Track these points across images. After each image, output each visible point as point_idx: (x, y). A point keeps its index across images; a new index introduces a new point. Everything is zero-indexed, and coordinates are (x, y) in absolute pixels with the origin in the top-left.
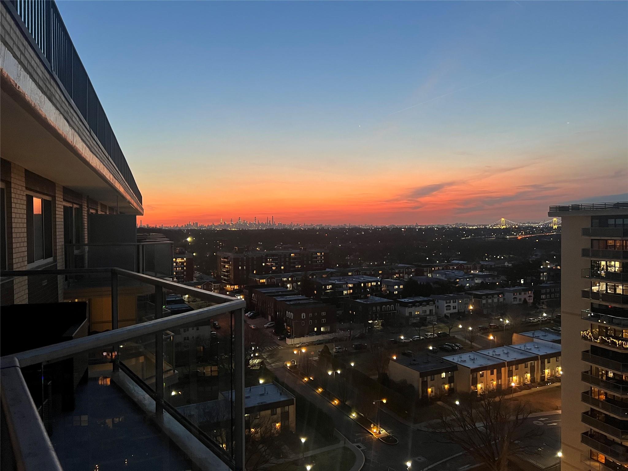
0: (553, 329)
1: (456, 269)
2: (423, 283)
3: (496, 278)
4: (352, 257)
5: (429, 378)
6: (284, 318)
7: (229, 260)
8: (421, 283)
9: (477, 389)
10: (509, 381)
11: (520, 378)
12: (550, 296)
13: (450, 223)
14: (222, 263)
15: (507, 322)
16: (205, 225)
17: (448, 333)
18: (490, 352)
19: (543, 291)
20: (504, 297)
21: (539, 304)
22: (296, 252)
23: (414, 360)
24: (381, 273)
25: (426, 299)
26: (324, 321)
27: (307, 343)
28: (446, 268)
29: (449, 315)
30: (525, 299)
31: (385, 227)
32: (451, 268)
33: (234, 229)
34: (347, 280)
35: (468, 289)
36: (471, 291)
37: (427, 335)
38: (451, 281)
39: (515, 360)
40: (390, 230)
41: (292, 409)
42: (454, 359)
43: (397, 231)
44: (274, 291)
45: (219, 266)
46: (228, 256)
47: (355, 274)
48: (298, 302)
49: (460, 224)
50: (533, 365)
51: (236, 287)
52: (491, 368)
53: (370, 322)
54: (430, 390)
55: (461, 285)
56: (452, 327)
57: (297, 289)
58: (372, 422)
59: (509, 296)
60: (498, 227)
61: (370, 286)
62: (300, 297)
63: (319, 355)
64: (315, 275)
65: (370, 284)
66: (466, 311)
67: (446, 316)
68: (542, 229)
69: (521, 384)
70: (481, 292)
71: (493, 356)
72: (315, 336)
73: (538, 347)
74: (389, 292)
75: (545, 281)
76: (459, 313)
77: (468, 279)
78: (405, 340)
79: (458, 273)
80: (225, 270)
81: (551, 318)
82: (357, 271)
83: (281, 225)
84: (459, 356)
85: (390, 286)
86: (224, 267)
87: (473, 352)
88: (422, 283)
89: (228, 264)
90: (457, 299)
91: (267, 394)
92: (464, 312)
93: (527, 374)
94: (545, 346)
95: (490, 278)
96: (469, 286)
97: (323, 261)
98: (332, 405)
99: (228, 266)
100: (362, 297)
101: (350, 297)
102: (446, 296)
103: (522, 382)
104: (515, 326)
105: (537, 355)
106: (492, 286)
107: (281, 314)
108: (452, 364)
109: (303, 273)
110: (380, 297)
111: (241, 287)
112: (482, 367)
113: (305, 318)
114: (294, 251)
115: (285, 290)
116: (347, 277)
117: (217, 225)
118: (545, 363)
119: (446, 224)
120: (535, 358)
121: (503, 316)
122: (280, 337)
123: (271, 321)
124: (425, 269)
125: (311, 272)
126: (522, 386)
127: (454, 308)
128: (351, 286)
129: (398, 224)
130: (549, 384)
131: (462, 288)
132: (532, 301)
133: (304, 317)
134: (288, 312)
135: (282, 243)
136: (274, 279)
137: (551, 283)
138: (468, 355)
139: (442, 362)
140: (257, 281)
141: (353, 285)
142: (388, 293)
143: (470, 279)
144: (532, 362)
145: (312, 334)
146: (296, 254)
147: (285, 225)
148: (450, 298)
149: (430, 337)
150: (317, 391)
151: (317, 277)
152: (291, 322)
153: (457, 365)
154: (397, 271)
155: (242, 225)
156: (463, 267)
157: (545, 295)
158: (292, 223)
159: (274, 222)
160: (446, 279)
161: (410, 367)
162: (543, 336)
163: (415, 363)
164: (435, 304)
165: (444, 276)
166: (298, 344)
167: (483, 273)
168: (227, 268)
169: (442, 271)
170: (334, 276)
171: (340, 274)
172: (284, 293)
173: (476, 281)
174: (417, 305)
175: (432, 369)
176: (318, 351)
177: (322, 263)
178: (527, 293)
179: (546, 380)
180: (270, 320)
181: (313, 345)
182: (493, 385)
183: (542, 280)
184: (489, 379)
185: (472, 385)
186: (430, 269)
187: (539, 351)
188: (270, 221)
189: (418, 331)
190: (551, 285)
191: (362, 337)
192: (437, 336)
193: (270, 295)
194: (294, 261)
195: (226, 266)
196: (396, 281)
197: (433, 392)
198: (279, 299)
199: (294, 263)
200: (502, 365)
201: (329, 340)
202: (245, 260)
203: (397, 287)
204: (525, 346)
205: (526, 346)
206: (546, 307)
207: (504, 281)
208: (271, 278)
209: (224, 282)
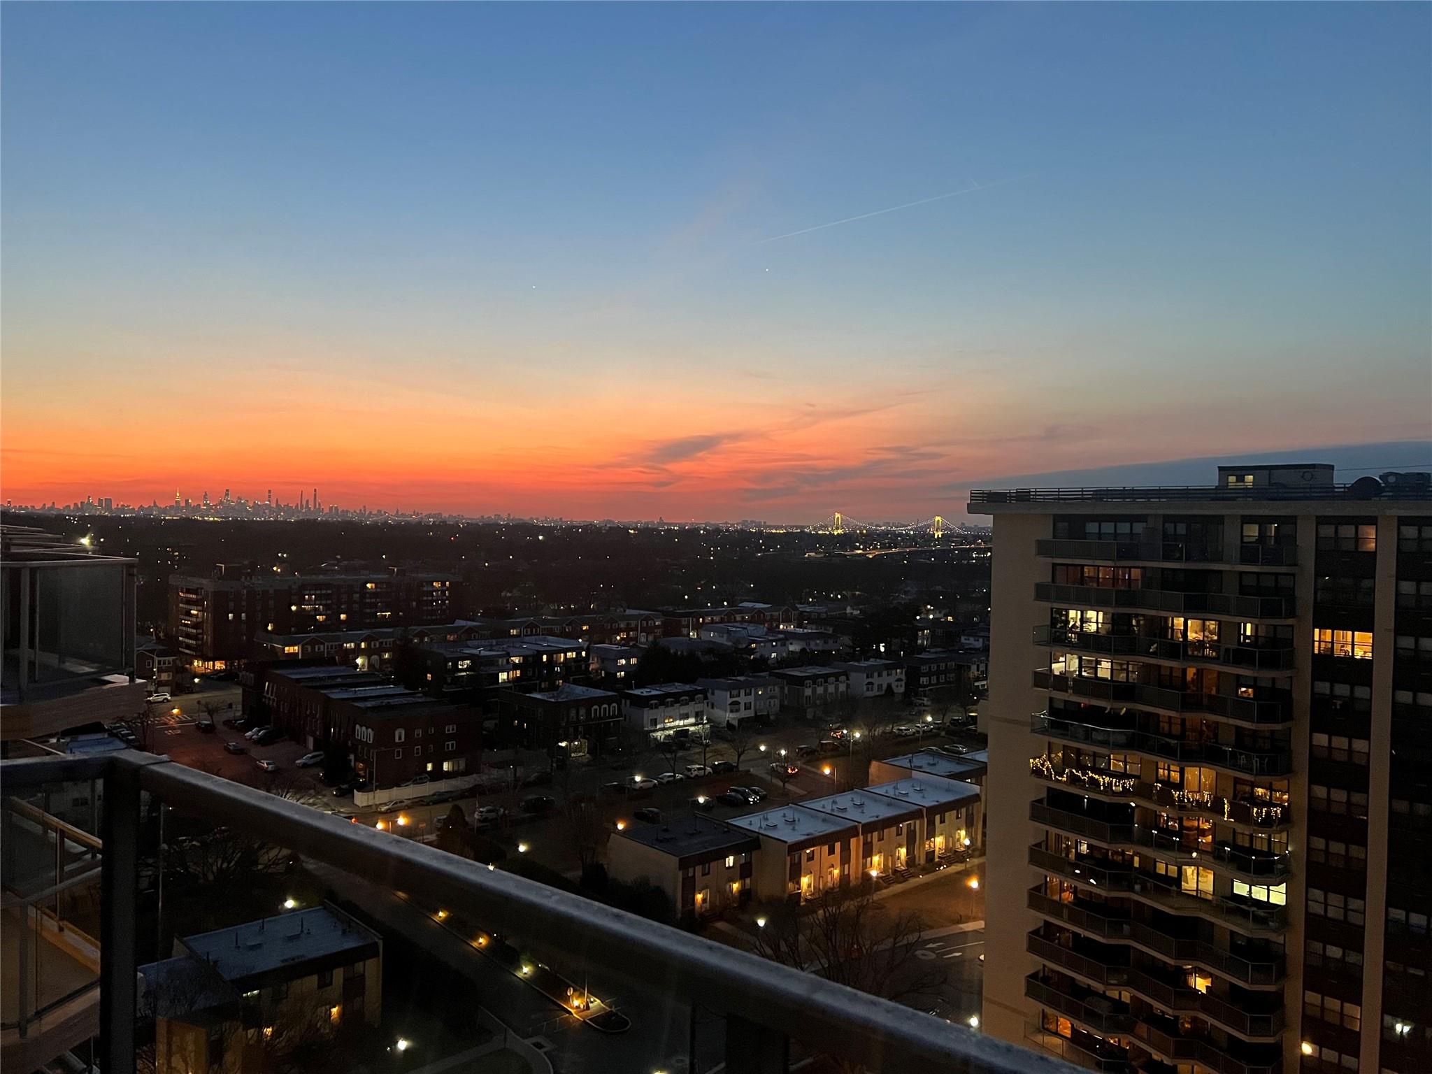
0: (945, 750)
1: (749, 622)
2: (682, 652)
3: (831, 641)
4: (516, 593)
5: (699, 869)
6: (350, 742)
7: (200, 597)
8: (676, 653)
9: (799, 889)
10: (865, 866)
11: (886, 860)
12: (938, 679)
13: (732, 520)
14: (181, 605)
15: (857, 735)
16: (131, 506)
17: (735, 764)
18: (825, 804)
19: (924, 669)
20: (848, 682)
21: (916, 695)
22: (378, 579)
23: (666, 830)
24: (586, 629)
25: (687, 688)
26: (452, 747)
27: (406, 803)
28: (729, 617)
29: (735, 723)
30: (889, 686)
31: (591, 524)
32: (738, 618)
33: (211, 519)
34: (509, 646)
35: (774, 664)
36: (782, 668)
37: (690, 770)
38: (740, 647)
39: (876, 819)
40: (603, 531)
41: (372, 970)
42: (751, 823)
43: (619, 532)
44: (324, 675)
45: (174, 611)
46: (198, 586)
47: (527, 632)
48: (386, 701)
49: (752, 522)
50: (912, 828)
51: (219, 665)
52: (827, 840)
53: (563, 744)
54: (699, 897)
55: (761, 656)
56: (744, 751)
57: (381, 670)
58: (570, 983)
59: (859, 681)
60: (828, 530)
61: (562, 659)
62: (391, 689)
63: (439, 829)
64: (428, 635)
65: (562, 655)
66: (770, 714)
67: (730, 726)
68: (913, 538)
69: (889, 872)
70: (801, 672)
71: (833, 813)
72: (428, 783)
73: (920, 790)
74: (605, 674)
75: (926, 648)
76: (757, 718)
77: (774, 644)
78: (641, 785)
79: (754, 630)
80: (189, 622)
81: (940, 726)
82: (531, 626)
83: (338, 510)
84: (762, 816)
85: (608, 659)
86: (188, 614)
87: (790, 805)
88: (679, 653)
89: (197, 606)
90: (753, 687)
91: (309, 933)
92: (768, 715)
93: (900, 849)
94: (936, 787)
95: (818, 642)
96: (776, 658)
97: (447, 602)
98: (472, 949)
99: (198, 611)
100: (543, 686)
101: (513, 688)
102: (730, 681)
103: (890, 865)
104: (872, 743)
105: (921, 807)
106: (823, 658)
107: (342, 731)
108: (749, 834)
109: (399, 630)
110: (586, 686)
111: (232, 664)
112: (813, 839)
113: (403, 740)
114: (375, 576)
115: (350, 672)
116: (507, 640)
117: (167, 506)
118: (936, 824)
119: (723, 522)
120: (916, 814)
121: (848, 722)
122: (339, 789)
123: (315, 750)
124: (684, 621)
125: (419, 628)
126: (891, 876)
127: (747, 707)
128: (516, 660)
129: (619, 519)
130: (942, 868)
131: (762, 664)
132: (902, 690)
133: (400, 738)
134: (361, 726)
135: (339, 557)
136: (322, 646)
137: (936, 653)
138: (781, 813)
139: (725, 832)
140: (278, 650)
141: (521, 658)
142: (603, 675)
143: (779, 643)
144: (910, 824)
145: (420, 779)
146: (380, 583)
147: (347, 511)
148: (738, 686)
149: (697, 775)
150: (436, 919)
151: (432, 641)
152: (368, 751)
153: (758, 837)
154: (622, 626)
155: (233, 508)
156: (762, 615)
157: (928, 678)
158: (364, 507)
159: (319, 504)
160: (730, 644)
161: (656, 847)
162: (929, 764)
163: (667, 836)
164: (707, 699)
165: (725, 636)
166: (385, 804)
167: (805, 631)
168: (196, 616)
169: (721, 625)
170: (475, 639)
171: (489, 632)
172: (349, 681)
173: (791, 648)
174: (668, 702)
175: (706, 848)
176: (435, 819)
177: (444, 607)
178: (894, 672)
179: (937, 860)
180: (311, 746)
181: (423, 805)
182: (832, 878)
183: (920, 645)
184: (825, 865)
185: (790, 880)
186: (694, 619)
187: (923, 797)
188: (307, 501)
189: (672, 762)
190: (938, 655)
191: (544, 781)
192: (711, 771)
193: (314, 684)
194: (373, 600)
195: (192, 612)
196: (623, 648)
197: (706, 902)
198: (336, 695)
199: (374, 606)
200: (852, 832)
201: (464, 791)
202: (244, 597)
203: (623, 662)
204: (895, 788)
205: (897, 789)
206: (929, 703)
207: (847, 646)
208: (313, 642)
209: (187, 651)
